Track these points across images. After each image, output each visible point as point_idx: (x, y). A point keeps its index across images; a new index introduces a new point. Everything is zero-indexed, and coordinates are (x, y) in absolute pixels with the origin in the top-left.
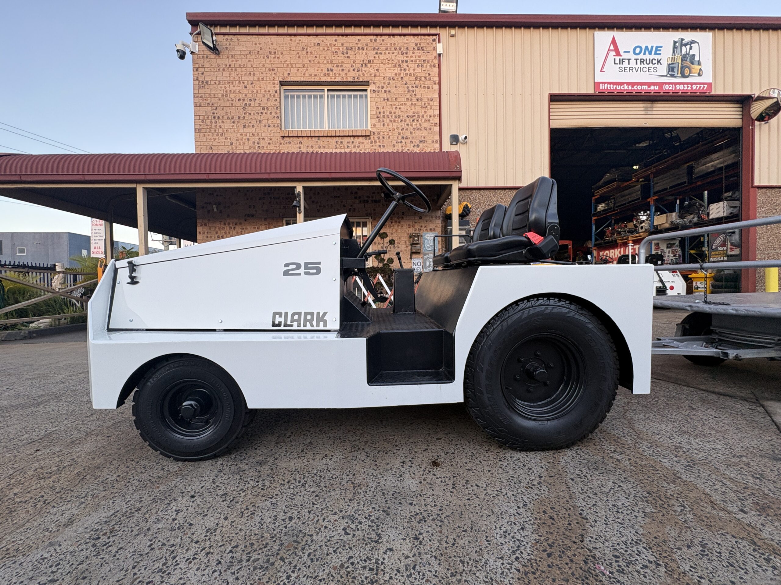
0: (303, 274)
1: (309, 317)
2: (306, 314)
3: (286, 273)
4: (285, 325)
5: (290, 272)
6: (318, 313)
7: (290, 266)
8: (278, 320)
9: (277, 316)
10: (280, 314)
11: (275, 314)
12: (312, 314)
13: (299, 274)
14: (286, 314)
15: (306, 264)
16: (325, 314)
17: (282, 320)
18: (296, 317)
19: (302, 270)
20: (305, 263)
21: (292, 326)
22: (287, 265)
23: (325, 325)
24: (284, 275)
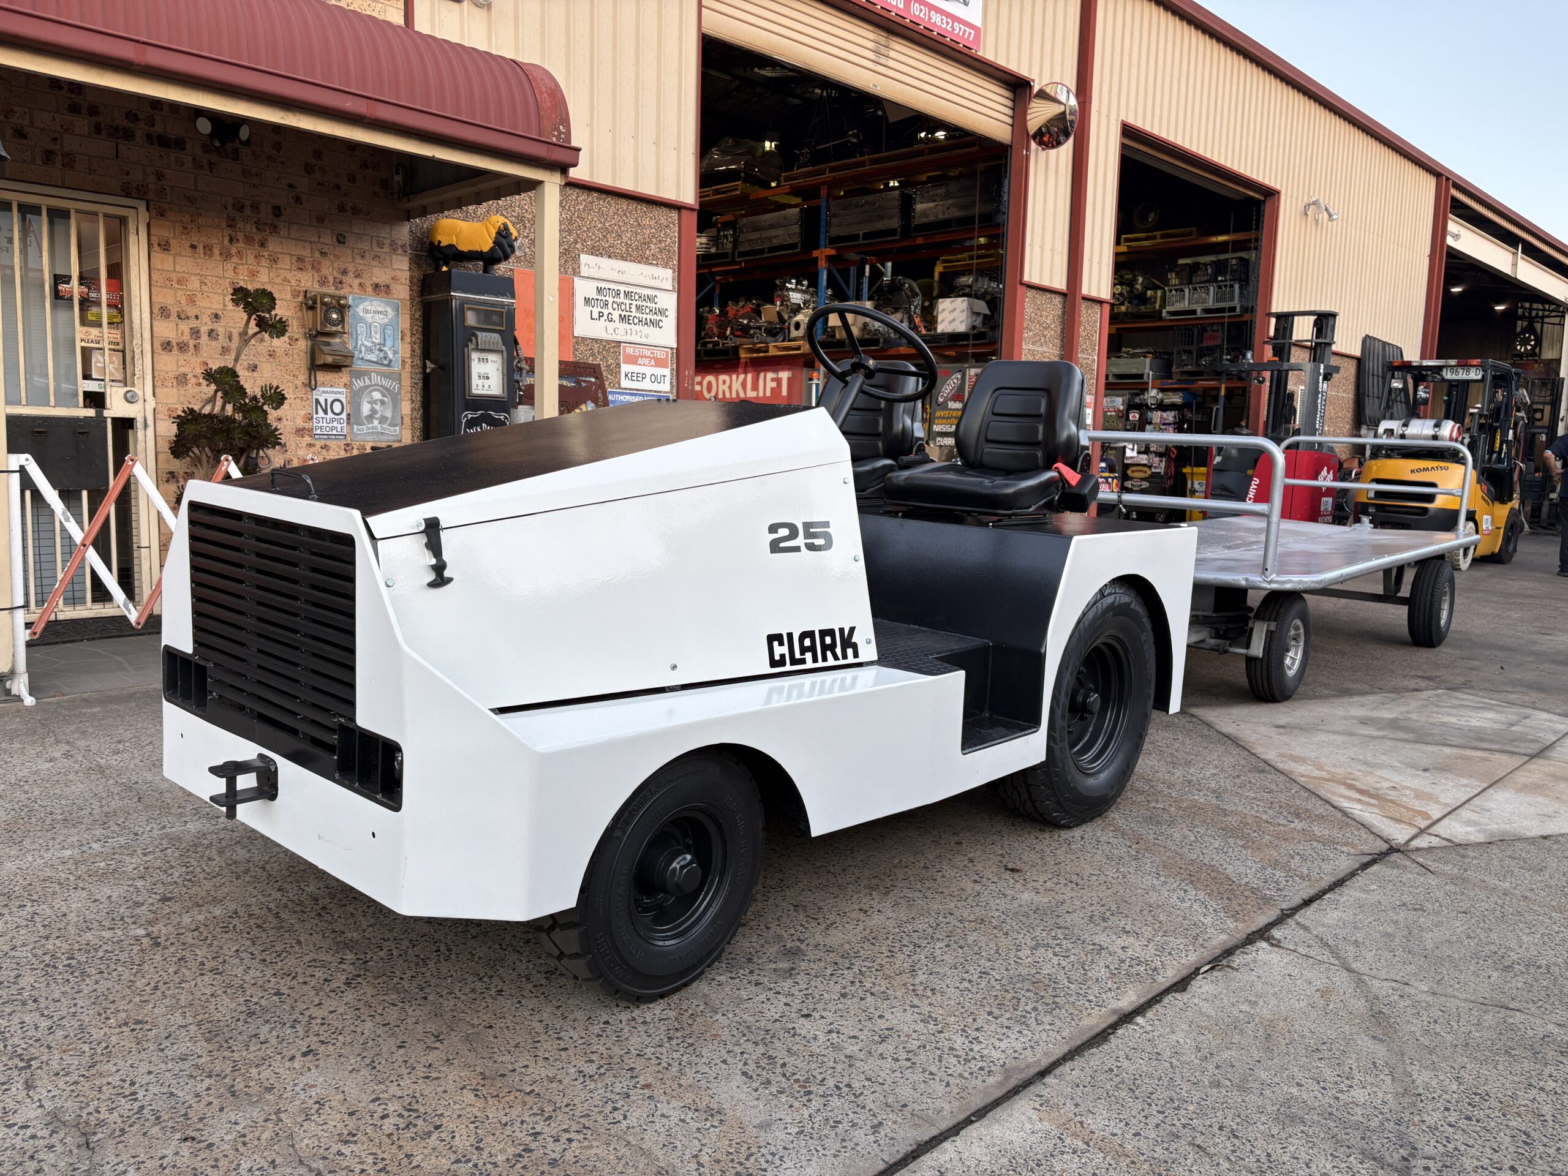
0: (803, 548)
1: (828, 640)
2: (824, 633)
3: (775, 547)
4: (794, 662)
5: (782, 545)
6: (842, 630)
7: (780, 530)
8: (780, 650)
9: (776, 644)
10: (778, 638)
11: (771, 639)
12: (831, 632)
13: (797, 549)
14: (790, 635)
15: (807, 526)
16: (852, 630)
17: (785, 650)
18: (807, 642)
19: (800, 541)
20: (804, 524)
21: (803, 661)
22: (773, 529)
23: (856, 655)
24: (772, 551)
